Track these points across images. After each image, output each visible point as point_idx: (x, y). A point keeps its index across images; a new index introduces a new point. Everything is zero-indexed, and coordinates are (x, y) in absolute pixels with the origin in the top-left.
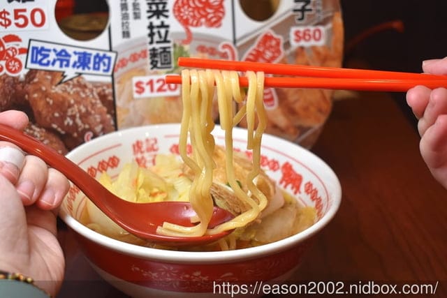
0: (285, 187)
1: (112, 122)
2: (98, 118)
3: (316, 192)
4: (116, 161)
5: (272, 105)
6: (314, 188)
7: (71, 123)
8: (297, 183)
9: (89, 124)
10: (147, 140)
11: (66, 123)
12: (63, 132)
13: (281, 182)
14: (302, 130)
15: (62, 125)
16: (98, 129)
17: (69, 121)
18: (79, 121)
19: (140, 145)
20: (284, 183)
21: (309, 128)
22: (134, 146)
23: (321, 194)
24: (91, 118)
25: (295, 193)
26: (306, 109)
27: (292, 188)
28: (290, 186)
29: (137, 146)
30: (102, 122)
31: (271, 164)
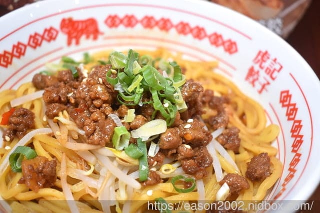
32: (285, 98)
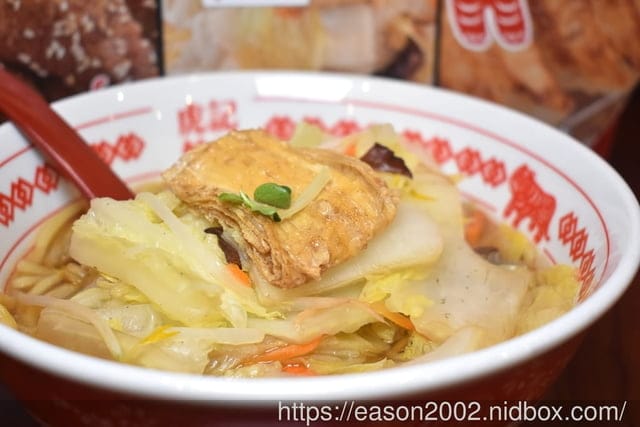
0: (516, 223)
1: (152, 57)
2: (122, 47)
3: (583, 237)
4: (136, 145)
5: (520, 41)
6: (580, 227)
7: (61, 53)
8: (542, 216)
9: (102, 58)
10: (214, 105)
11: (49, 53)
12: (43, 73)
13: (507, 213)
14: (581, 99)
15: (39, 56)
16: (122, 69)
17: (55, 49)
18: (78, 52)
19: (195, 115)
20: (514, 215)
21: (598, 97)
22: (181, 116)
23: (594, 243)
24: (106, 44)
25: (538, 239)
26: (596, 54)
27: (532, 227)
28: (526, 223)
29: (189, 117)
30: (132, 55)
31: (487, 170)
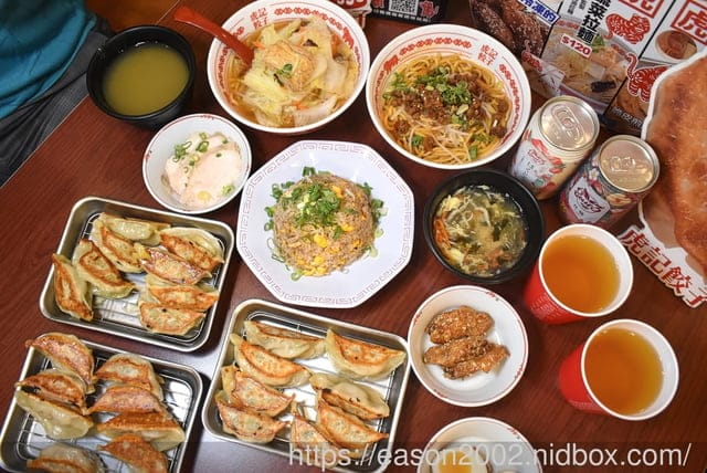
32: (503, 68)
